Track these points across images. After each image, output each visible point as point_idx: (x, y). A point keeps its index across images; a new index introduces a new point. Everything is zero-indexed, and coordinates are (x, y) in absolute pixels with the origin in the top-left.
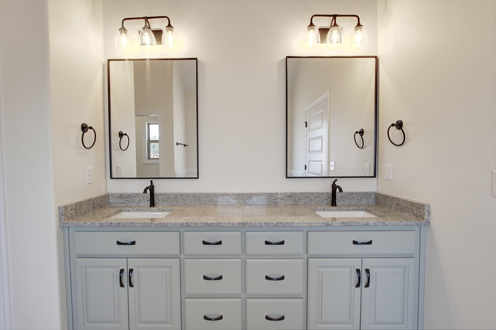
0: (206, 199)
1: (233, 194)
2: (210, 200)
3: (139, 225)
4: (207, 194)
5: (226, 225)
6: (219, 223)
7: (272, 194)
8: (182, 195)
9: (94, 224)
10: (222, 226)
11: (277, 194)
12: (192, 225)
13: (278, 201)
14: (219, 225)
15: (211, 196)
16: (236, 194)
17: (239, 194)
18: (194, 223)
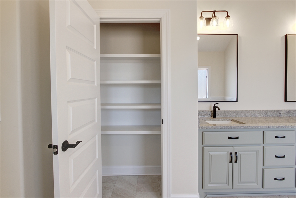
0: (242, 114)
1: (257, 111)
2: (244, 114)
3: (243, 127)
4: (243, 111)
5: (289, 127)
6: (286, 126)
7: (278, 110)
8: (228, 111)
9: (217, 127)
10: (287, 128)
11: (281, 111)
12: (272, 127)
13: (282, 115)
14: (286, 127)
15: (245, 112)
16: (259, 111)
17: (260, 111)
18: (272, 126)
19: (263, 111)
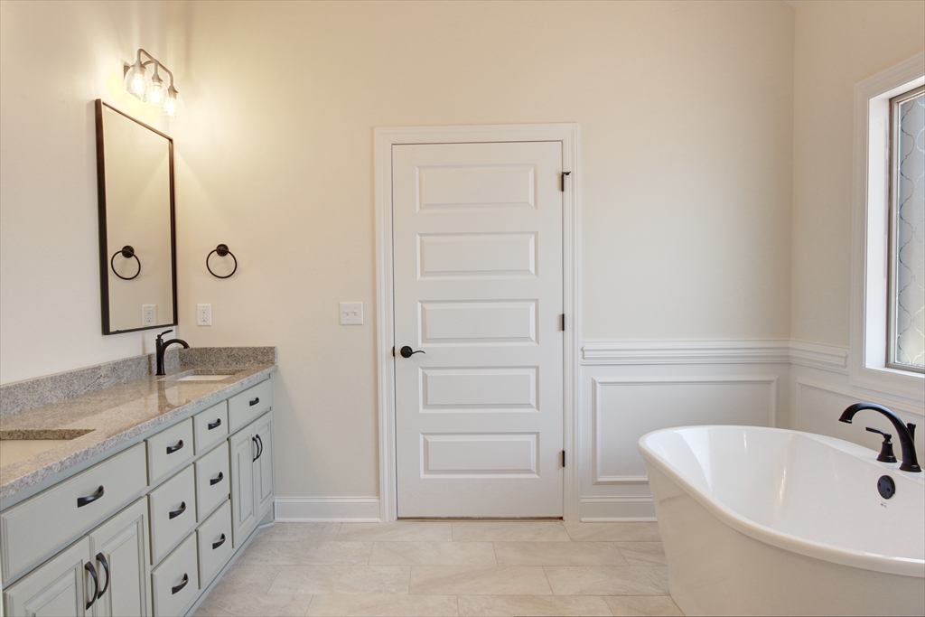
1: (47, 379)
11: (100, 368)
13: (102, 381)
16: (52, 379)
19: (60, 376)
